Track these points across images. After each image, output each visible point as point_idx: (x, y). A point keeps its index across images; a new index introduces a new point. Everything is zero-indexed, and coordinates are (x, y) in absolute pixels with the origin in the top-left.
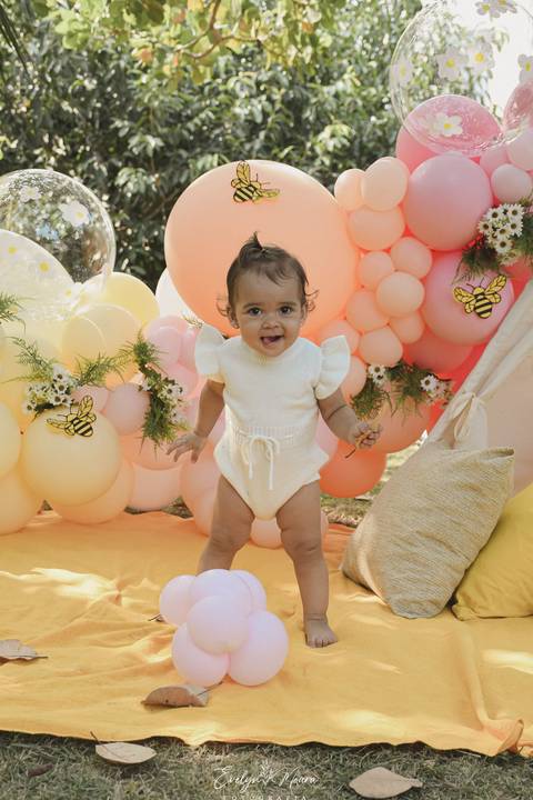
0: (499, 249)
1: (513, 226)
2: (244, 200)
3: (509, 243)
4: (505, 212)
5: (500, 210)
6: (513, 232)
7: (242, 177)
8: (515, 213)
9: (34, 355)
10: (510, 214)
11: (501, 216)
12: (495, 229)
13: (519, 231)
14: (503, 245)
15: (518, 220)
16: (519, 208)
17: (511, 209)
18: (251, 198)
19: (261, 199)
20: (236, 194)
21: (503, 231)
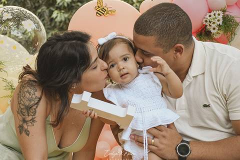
0: (212, 31)
1: (219, 21)
2: (101, 15)
3: (217, 28)
4: (215, 15)
5: (212, 14)
6: (218, 23)
7: (99, 5)
8: (219, 15)
9: (11, 86)
10: (217, 15)
11: (213, 16)
12: (210, 22)
13: (221, 23)
14: (214, 29)
15: (220, 17)
16: (220, 12)
17: (217, 13)
18: (103, 14)
19: (108, 14)
20: (97, 13)
21: (214, 23)
